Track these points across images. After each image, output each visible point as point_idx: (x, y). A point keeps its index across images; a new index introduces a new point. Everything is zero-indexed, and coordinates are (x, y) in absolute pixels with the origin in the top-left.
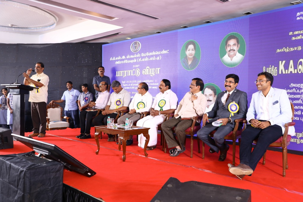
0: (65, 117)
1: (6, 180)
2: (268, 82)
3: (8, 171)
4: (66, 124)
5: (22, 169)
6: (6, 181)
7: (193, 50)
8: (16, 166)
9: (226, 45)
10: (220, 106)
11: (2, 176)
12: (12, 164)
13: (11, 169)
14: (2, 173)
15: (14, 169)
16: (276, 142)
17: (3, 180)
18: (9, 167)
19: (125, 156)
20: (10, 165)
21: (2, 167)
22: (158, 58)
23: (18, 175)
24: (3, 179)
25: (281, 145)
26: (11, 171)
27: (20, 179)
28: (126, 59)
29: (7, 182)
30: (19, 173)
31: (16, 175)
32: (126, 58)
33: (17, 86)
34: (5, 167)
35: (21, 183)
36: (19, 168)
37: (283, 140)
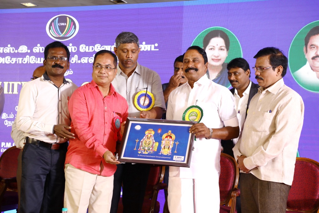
7: (222, 49)
9: (306, 45)
28: (32, 54)
32: (32, 51)
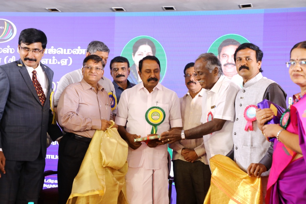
22: (64, 62)
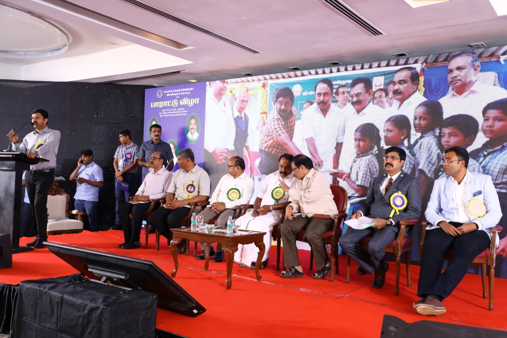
0: (74, 212)
1: (48, 325)
2: (461, 162)
3: (55, 309)
4: (77, 224)
5: (93, 305)
6: (48, 328)
8: (78, 301)
10: (377, 197)
11: (40, 319)
12: (66, 296)
13: (64, 306)
14: (38, 314)
15: (72, 305)
16: (479, 256)
17: (40, 325)
18: (58, 302)
19: (231, 280)
20: (62, 297)
21: (39, 302)
23: (83, 316)
24: (42, 324)
25: (487, 261)
26: (63, 310)
27: (89, 322)
29: (53, 330)
30: (86, 312)
31: (80, 316)
33: (11, 156)
34: (49, 301)
35: (92, 330)
36: (87, 303)
37: (491, 254)
